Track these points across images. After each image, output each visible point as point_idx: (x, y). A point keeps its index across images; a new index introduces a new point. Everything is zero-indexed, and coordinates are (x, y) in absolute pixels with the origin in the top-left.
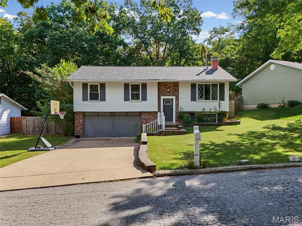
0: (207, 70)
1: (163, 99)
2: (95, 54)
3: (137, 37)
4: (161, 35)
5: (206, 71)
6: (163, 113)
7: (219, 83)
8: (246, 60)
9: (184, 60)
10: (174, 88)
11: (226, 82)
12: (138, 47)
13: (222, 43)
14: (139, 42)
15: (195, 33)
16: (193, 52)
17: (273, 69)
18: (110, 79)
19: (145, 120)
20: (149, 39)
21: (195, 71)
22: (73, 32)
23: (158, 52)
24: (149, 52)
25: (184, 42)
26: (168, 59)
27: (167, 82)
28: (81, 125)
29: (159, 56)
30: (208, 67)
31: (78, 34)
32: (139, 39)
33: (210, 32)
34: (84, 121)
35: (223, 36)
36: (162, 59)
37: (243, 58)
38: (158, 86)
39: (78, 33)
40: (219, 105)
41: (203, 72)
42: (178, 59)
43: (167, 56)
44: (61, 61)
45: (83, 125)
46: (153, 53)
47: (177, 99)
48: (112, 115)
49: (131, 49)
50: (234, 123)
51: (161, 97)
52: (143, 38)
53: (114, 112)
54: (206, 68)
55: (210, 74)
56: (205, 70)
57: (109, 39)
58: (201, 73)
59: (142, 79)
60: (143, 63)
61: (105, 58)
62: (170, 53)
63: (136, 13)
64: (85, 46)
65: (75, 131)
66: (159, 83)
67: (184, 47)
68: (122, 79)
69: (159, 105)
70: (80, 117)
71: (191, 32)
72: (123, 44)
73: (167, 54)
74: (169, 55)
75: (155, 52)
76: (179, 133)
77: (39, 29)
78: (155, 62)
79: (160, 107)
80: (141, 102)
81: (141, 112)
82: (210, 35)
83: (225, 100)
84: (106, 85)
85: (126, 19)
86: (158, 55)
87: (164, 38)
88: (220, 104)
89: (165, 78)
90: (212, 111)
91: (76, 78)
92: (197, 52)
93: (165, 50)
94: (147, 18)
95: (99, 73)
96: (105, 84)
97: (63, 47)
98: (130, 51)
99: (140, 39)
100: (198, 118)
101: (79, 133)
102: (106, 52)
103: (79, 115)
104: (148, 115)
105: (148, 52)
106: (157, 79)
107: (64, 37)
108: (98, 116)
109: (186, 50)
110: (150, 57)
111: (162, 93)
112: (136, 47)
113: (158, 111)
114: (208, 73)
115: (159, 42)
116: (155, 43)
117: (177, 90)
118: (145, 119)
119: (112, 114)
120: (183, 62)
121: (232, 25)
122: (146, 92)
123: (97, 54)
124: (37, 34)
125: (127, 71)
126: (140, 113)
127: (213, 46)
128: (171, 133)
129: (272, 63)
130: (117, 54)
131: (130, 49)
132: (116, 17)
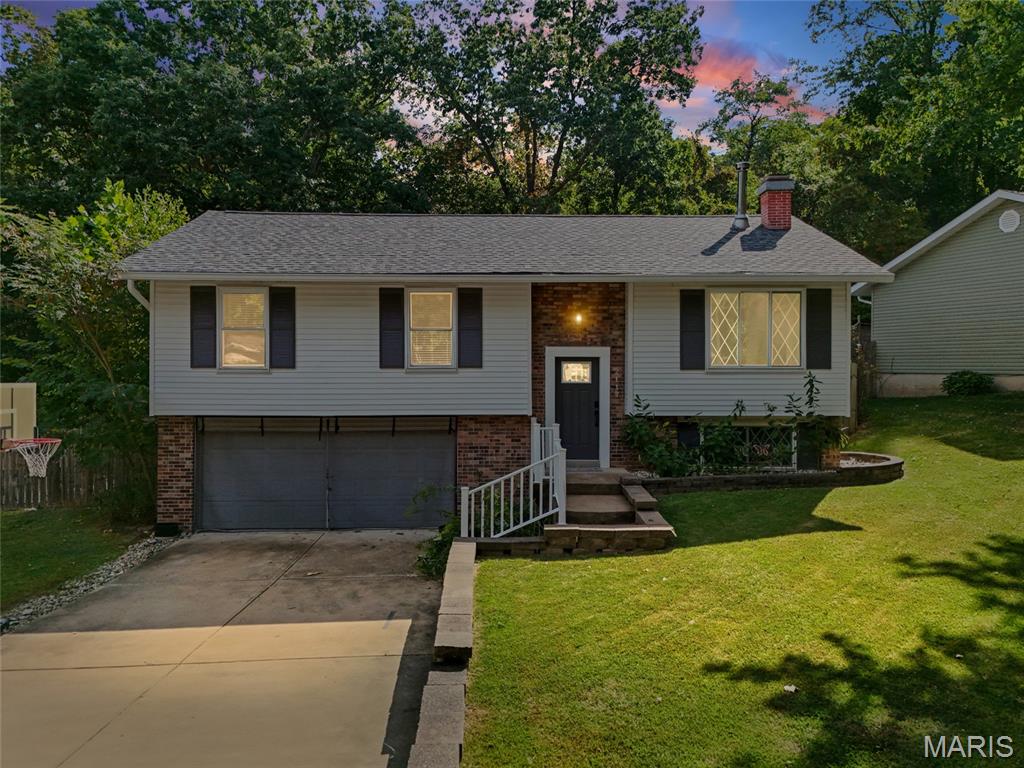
0: (743, 230)
1: (557, 358)
2: (284, 168)
3: (453, 105)
4: (546, 97)
5: (741, 234)
6: (554, 429)
7: (808, 290)
8: (863, 195)
9: (627, 196)
10: (605, 311)
11: (838, 284)
12: (457, 146)
13: (763, 135)
14: (459, 125)
15: (672, 92)
16: (662, 163)
17: (1012, 229)
18: (314, 267)
19: (473, 455)
20: (501, 113)
21: (696, 235)
22: (196, 81)
23: (534, 163)
24: (500, 164)
25: (635, 122)
26: (570, 193)
27: (575, 284)
28: (184, 473)
29: (538, 182)
30: (746, 219)
31: (216, 89)
32: (461, 116)
33: (719, 94)
34: (198, 458)
35: (768, 111)
36: (546, 192)
37: (851, 189)
38: (533, 299)
39: (218, 85)
40: (811, 390)
41: (727, 238)
42: (609, 192)
43: (566, 181)
44: (108, 188)
45: (197, 477)
46: (515, 168)
47: (619, 358)
48: (324, 429)
49: (428, 153)
50: (876, 472)
51: (547, 348)
52: (477, 109)
53: (336, 417)
54: (739, 224)
55: (763, 248)
56: (735, 230)
57: (343, 110)
58: (721, 243)
59: (461, 268)
60: (474, 207)
61: (327, 185)
62: (578, 168)
63: (448, 16)
64: (245, 135)
65: (160, 502)
66: (537, 289)
67: (633, 142)
68: (369, 269)
69: (539, 386)
70: (182, 441)
71: (655, 90)
72: (395, 131)
73: (567, 172)
74: (572, 176)
75: (521, 166)
76: (638, 540)
77: (67, 70)
78: (521, 201)
79: (542, 396)
80: (456, 373)
81: (456, 416)
82: (721, 106)
83: (833, 365)
84: (298, 297)
85: (408, 36)
86: (531, 174)
87: (554, 107)
88: (812, 386)
89: (563, 266)
90: (780, 413)
91: (160, 265)
92: (679, 163)
93: (557, 158)
94: (492, 31)
95: (272, 241)
96: (293, 289)
97: (157, 140)
98: (428, 159)
99: (466, 116)
100: (718, 451)
101: (178, 511)
102: (335, 165)
103: (176, 430)
104: (487, 430)
105: (493, 163)
106: (528, 268)
107: (165, 100)
108: (263, 433)
109: (636, 157)
110: (502, 181)
111: (548, 332)
112: (449, 144)
113: (530, 414)
114: (753, 243)
115: (536, 127)
116: (521, 131)
117: (617, 318)
118: (473, 448)
119: (325, 424)
120: (625, 204)
121: (806, 66)
122: (480, 329)
123: (294, 167)
124: (60, 89)
125: (399, 236)
126: (454, 423)
127: (731, 146)
128: (598, 542)
129: (1006, 204)
130: (373, 170)
131: (425, 153)
132: (369, 26)
